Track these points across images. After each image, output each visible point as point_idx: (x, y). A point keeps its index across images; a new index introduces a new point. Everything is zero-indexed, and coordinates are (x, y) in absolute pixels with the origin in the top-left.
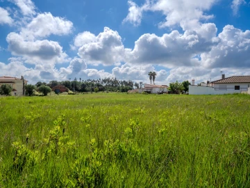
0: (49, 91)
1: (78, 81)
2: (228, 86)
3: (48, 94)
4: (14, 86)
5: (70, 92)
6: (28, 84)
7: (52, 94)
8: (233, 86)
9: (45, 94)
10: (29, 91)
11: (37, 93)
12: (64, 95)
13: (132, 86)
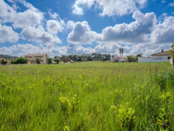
0: (59, 61)
1: (77, 54)
2: (163, 57)
3: (59, 63)
4: (42, 59)
5: (72, 61)
6: (49, 57)
7: (62, 63)
8: (167, 57)
9: (58, 63)
10: (49, 61)
11: (54, 62)
12: (68, 64)
13: (110, 57)
